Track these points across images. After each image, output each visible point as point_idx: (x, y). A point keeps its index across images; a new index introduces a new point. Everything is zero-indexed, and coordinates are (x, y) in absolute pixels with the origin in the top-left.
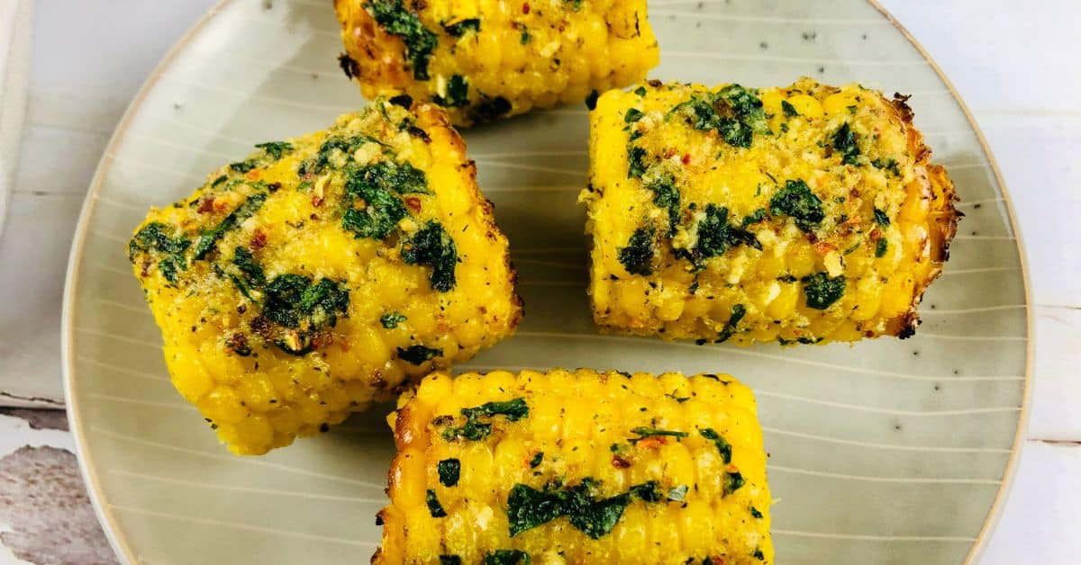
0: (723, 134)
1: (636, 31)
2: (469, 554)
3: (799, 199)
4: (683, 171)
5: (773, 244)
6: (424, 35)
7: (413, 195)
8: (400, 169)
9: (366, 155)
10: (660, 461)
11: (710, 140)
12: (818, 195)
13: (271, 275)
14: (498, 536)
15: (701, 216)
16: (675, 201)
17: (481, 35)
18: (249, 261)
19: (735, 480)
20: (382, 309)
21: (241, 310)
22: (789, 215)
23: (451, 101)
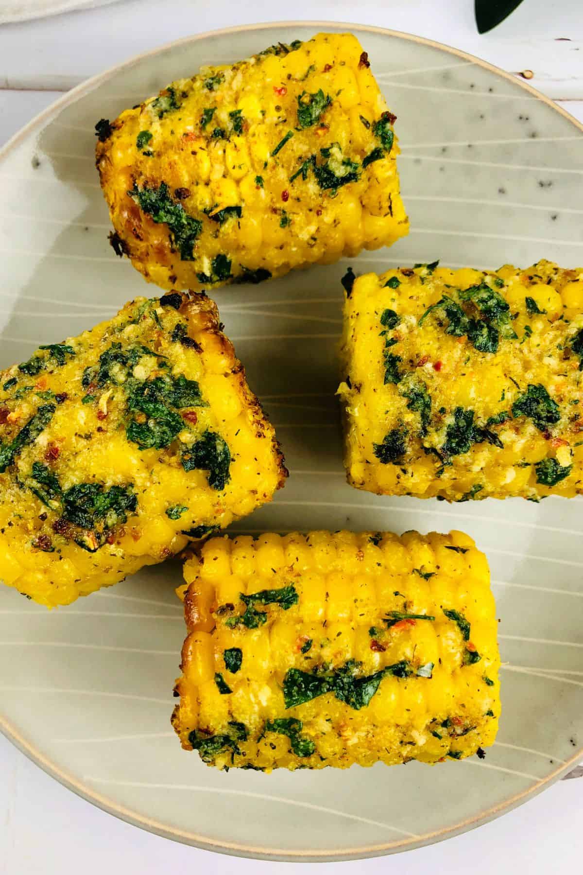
0: (472, 339)
1: (388, 211)
2: (252, 721)
3: (538, 403)
4: (435, 378)
5: (513, 442)
6: (189, 224)
7: (190, 409)
8: (176, 384)
9: (144, 369)
10: (411, 643)
11: (460, 346)
12: (556, 399)
13: (66, 486)
14: (276, 708)
15: (450, 420)
16: (427, 406)
17: (242, 221)
18: (44, 474)
19: (473, 656)
20: (166, 504)
21: (43, 517)
22: (529, 415)
23: (215, 278)
